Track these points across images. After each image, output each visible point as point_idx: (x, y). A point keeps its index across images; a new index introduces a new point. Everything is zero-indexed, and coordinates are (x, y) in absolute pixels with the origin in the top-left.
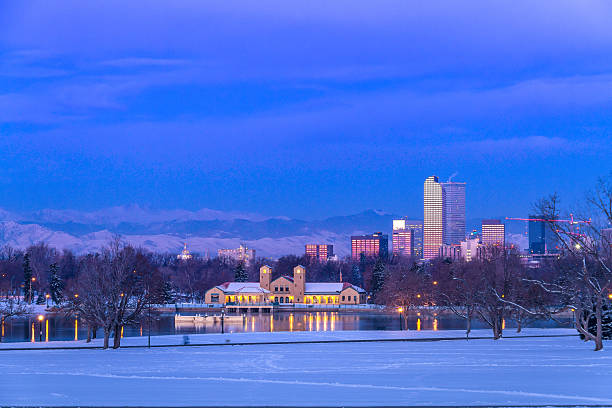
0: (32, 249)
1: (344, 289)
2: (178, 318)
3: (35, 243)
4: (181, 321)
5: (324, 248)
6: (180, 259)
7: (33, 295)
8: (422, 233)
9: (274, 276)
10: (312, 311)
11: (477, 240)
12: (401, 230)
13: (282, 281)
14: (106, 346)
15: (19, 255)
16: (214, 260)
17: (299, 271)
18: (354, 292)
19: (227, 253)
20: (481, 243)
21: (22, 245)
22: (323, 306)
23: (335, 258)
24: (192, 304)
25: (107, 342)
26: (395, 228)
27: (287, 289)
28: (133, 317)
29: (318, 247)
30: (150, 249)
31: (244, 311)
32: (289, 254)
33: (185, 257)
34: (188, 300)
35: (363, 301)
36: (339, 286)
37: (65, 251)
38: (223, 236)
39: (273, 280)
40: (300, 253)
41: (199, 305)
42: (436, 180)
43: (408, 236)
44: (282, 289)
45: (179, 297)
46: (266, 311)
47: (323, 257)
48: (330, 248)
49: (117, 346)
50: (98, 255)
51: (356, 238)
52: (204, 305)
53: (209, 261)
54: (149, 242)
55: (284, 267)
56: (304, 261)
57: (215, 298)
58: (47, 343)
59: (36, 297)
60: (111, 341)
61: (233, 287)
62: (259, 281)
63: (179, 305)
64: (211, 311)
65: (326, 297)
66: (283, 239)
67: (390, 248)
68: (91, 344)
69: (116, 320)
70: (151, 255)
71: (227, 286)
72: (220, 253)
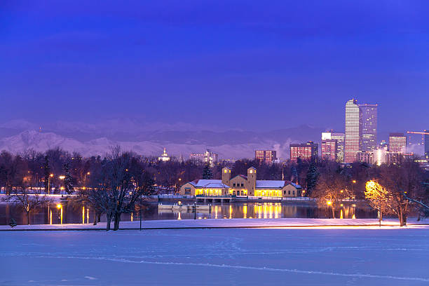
0: (50, 152)
1: (285, 185)
2: (161, 206)
3: (52, 147)
4: (163, 208)
5: (269, 153)
6: (161, 160)
7: (51, 187)
8: (344, 143)
9: (233, 175)
10: (261, 201)
11: (386, 148)
12: (328, 140)
13: (238, 179)
14: (109, 228)
15: (40, 157)
16: (187, 162)
17: (251, 172)
18: (292, 188)
19: (196, 156)
20: (388, 150)
21: (42, 149)
22: (270, 198)
23: (278, 161)
24: (170, 195)
25: (109, 225)
26: (323, 138)
27: (242, 185)
28: (129, 206)
29: (265, 152)
30: (138, 153)
31: (210, 201)
32: (243, 158)
33: (165, 159)
34: (167, 192)
35: (299, 195)
36: (282, 183)
37: (75, 154)
38: (194, 143)
39: (232, 177)
40: (251, 158)
41: (175, 197)
42: (355, 103)
43: (333, 145)
44: (238, 185)
45: (161, 190)
46: (227, 201)
47: (269, 160)
48: (274, 153)
49: (116, 228)
50: (99, 157)
51: (294, 146)
52: (180, 197)
53: (183, 163)
54: (137, 147)
55: (240, 168)
56: (255, 163)
57: (188, 191)
58: (61, 226)
59: (53, 189)
60: (112, 224)
61: (201, 182)
62: (220, 179)
63: (161, 196)
64: (185, 201)
65: (271, 191)
66: (238, 146)
67: (319, 154)
68: (96, 227)
69: (116, 209)
70: (139, 157)
71: (197, 182)
72: (191, 156)
